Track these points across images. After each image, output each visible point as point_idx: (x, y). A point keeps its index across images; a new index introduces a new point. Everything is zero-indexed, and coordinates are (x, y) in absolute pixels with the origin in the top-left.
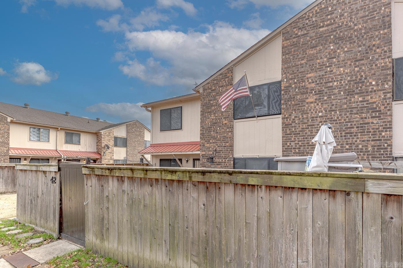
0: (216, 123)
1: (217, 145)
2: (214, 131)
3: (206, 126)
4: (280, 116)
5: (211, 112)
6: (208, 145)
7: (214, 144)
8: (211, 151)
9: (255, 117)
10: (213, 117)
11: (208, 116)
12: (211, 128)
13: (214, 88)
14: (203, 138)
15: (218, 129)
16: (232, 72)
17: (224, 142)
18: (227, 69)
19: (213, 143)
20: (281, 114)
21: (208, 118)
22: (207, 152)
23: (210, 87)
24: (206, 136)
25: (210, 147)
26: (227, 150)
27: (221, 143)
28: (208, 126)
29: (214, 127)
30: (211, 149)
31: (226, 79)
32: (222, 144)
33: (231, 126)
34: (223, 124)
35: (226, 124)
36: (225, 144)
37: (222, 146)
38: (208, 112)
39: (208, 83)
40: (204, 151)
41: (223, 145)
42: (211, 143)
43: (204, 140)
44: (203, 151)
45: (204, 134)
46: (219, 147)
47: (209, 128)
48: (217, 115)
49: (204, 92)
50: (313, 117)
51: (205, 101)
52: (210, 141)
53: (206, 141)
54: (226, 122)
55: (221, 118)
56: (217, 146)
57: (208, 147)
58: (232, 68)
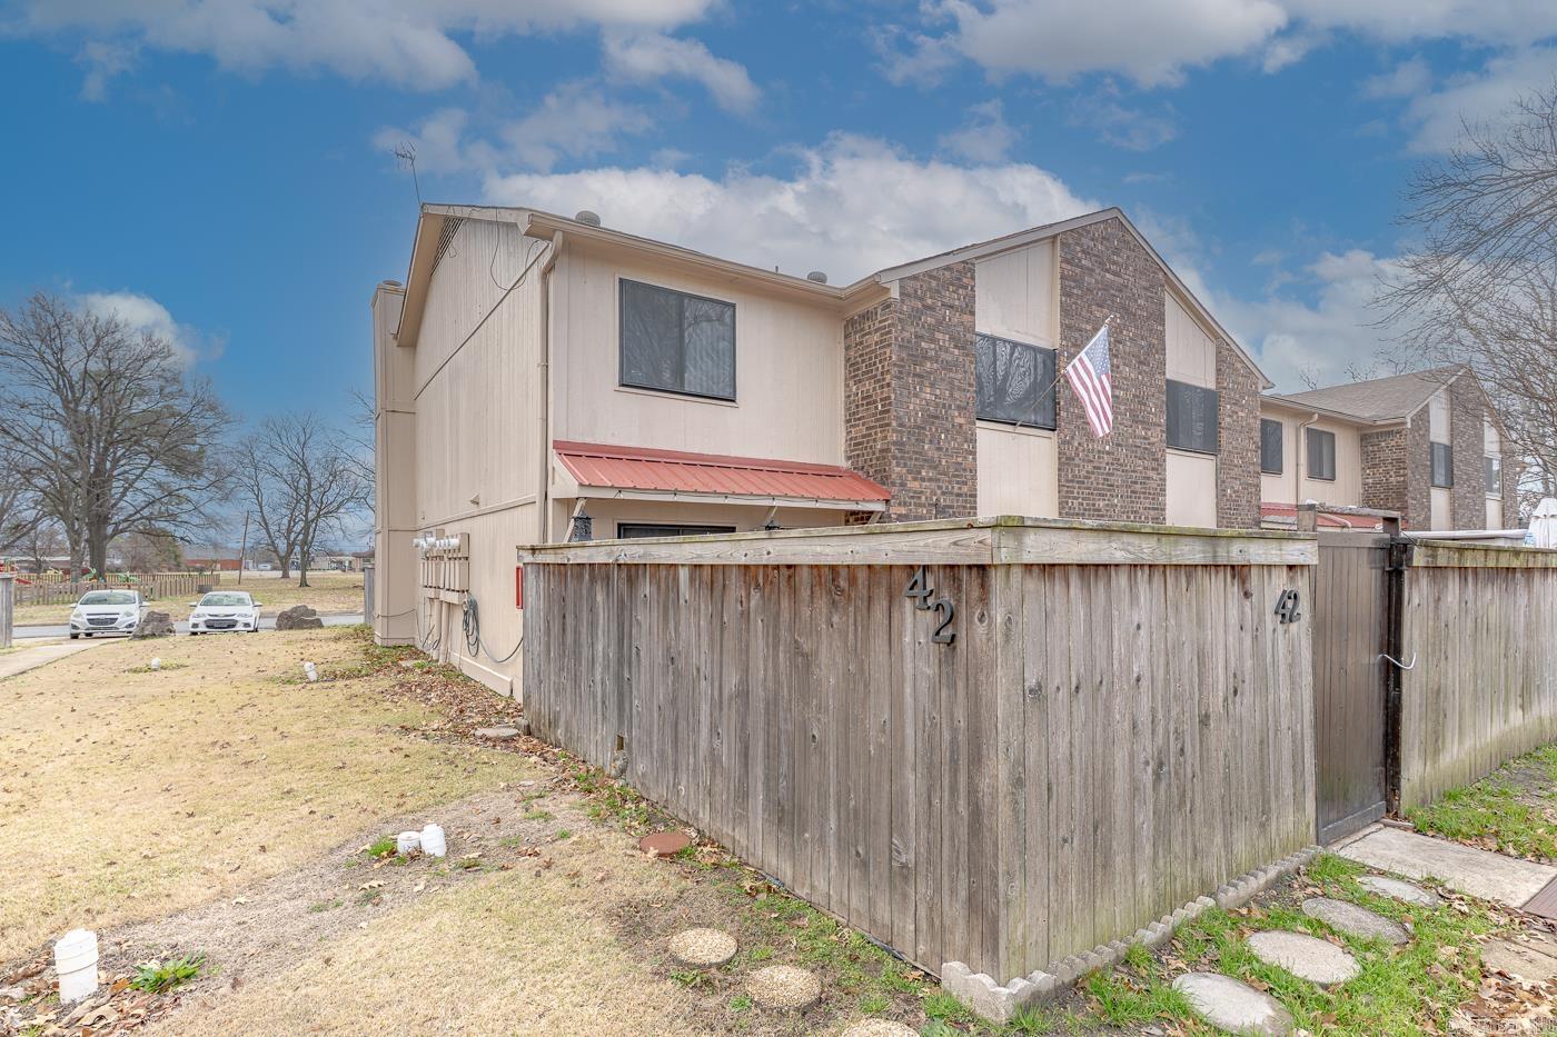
0: (937, 417)
1: (940, 488)
2: (931, 442)
3: (909, 420)
4: (1053, 435)
5: (922, 377)
6: (914, 485)
7: (934, 485)
8: (923, 506)
9: (1015, 424)
10: (927, 394)
11: (915, 388)
12: (924, 428)
13: (929, 301)
14: (902, 458)
15: (943, 436)
16: (973, 278)
17: (958, 483)
18: (963, 262)
19: (930, 480)
20: (1053, 430)
21: (916, 396)
22: (912, 507)
23: (919, 292)
24: (908, 453)
25: (922, 492)
26: (964, 507)
27: (950, 482)
28: (915, 420)
29: (930, 429)
30: (923, 498)
31: (960, 291)
32: (953, 487)
33: (972, 435)
34: (953, 425)
35: (961, 426)
36: (960, 488)
37: (951, 493)
38: (915, 375)
39: (915, 278)
40: (905, 504)
41: (956, 490)
42: (923, 480)
43: (905, 465)
44: (900, 504)
45: (903, 444)
46: (943, 493)
47: (918, 427)
48: (938, 392)
49: (903, 301)
50: (1099, 452)
51: (906, 334)
52: (920, 473)
53: (909, 472)
54: (962, 421)
55: (950, 406)
56: (939, 492)
57: (915, 492)
58: (973, 264)
